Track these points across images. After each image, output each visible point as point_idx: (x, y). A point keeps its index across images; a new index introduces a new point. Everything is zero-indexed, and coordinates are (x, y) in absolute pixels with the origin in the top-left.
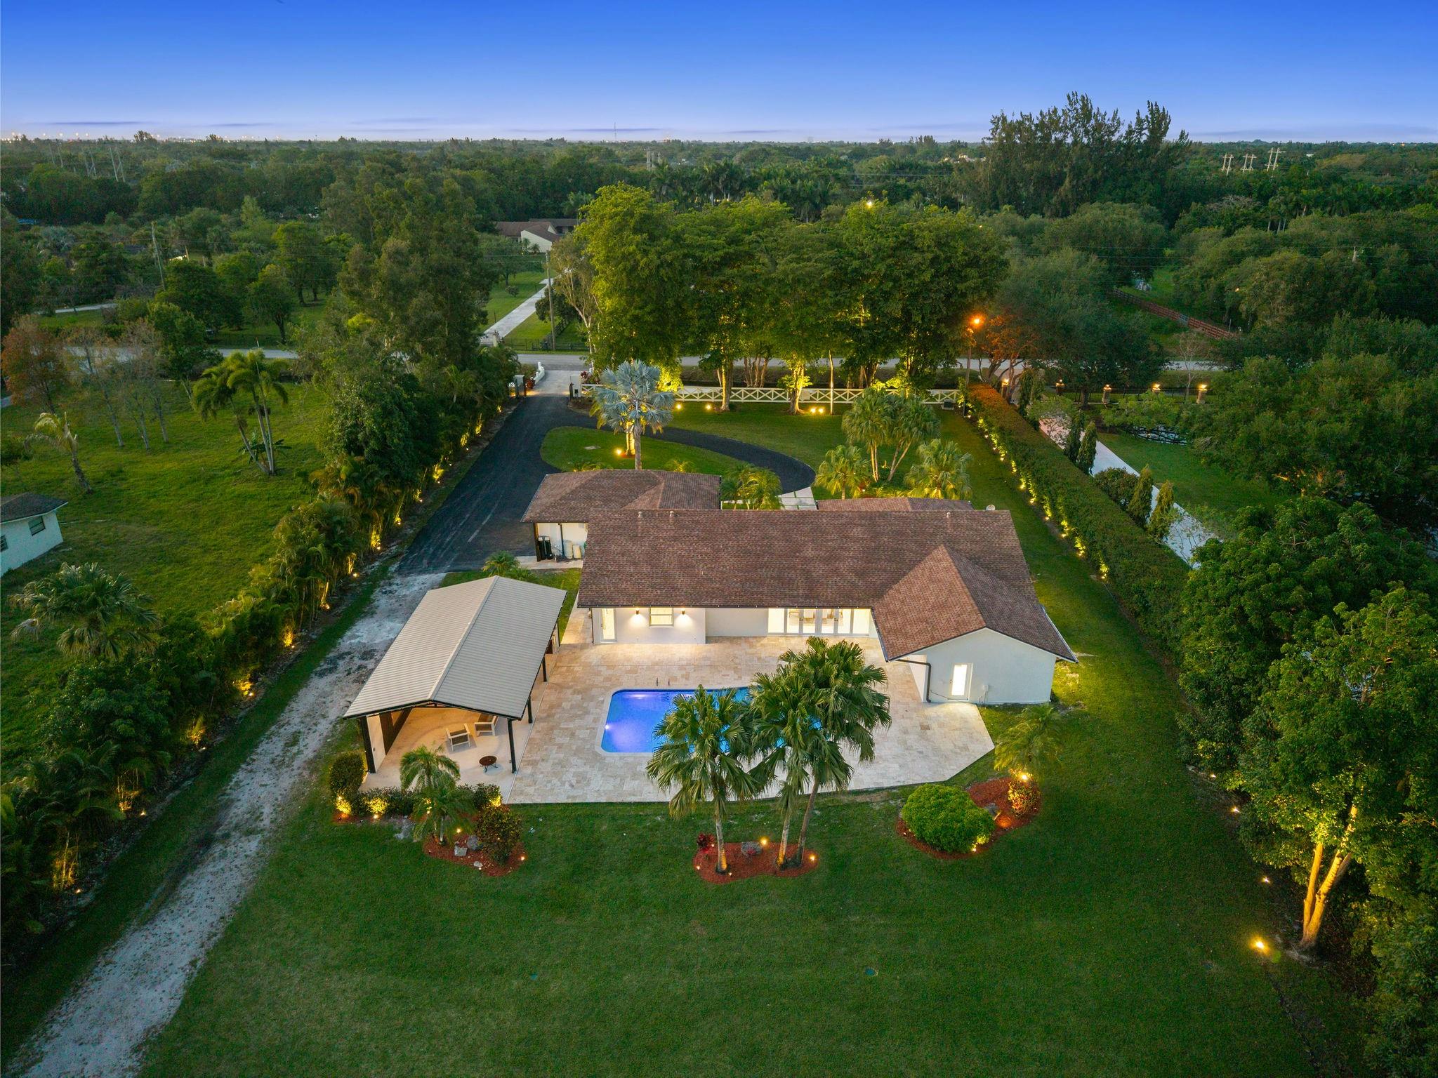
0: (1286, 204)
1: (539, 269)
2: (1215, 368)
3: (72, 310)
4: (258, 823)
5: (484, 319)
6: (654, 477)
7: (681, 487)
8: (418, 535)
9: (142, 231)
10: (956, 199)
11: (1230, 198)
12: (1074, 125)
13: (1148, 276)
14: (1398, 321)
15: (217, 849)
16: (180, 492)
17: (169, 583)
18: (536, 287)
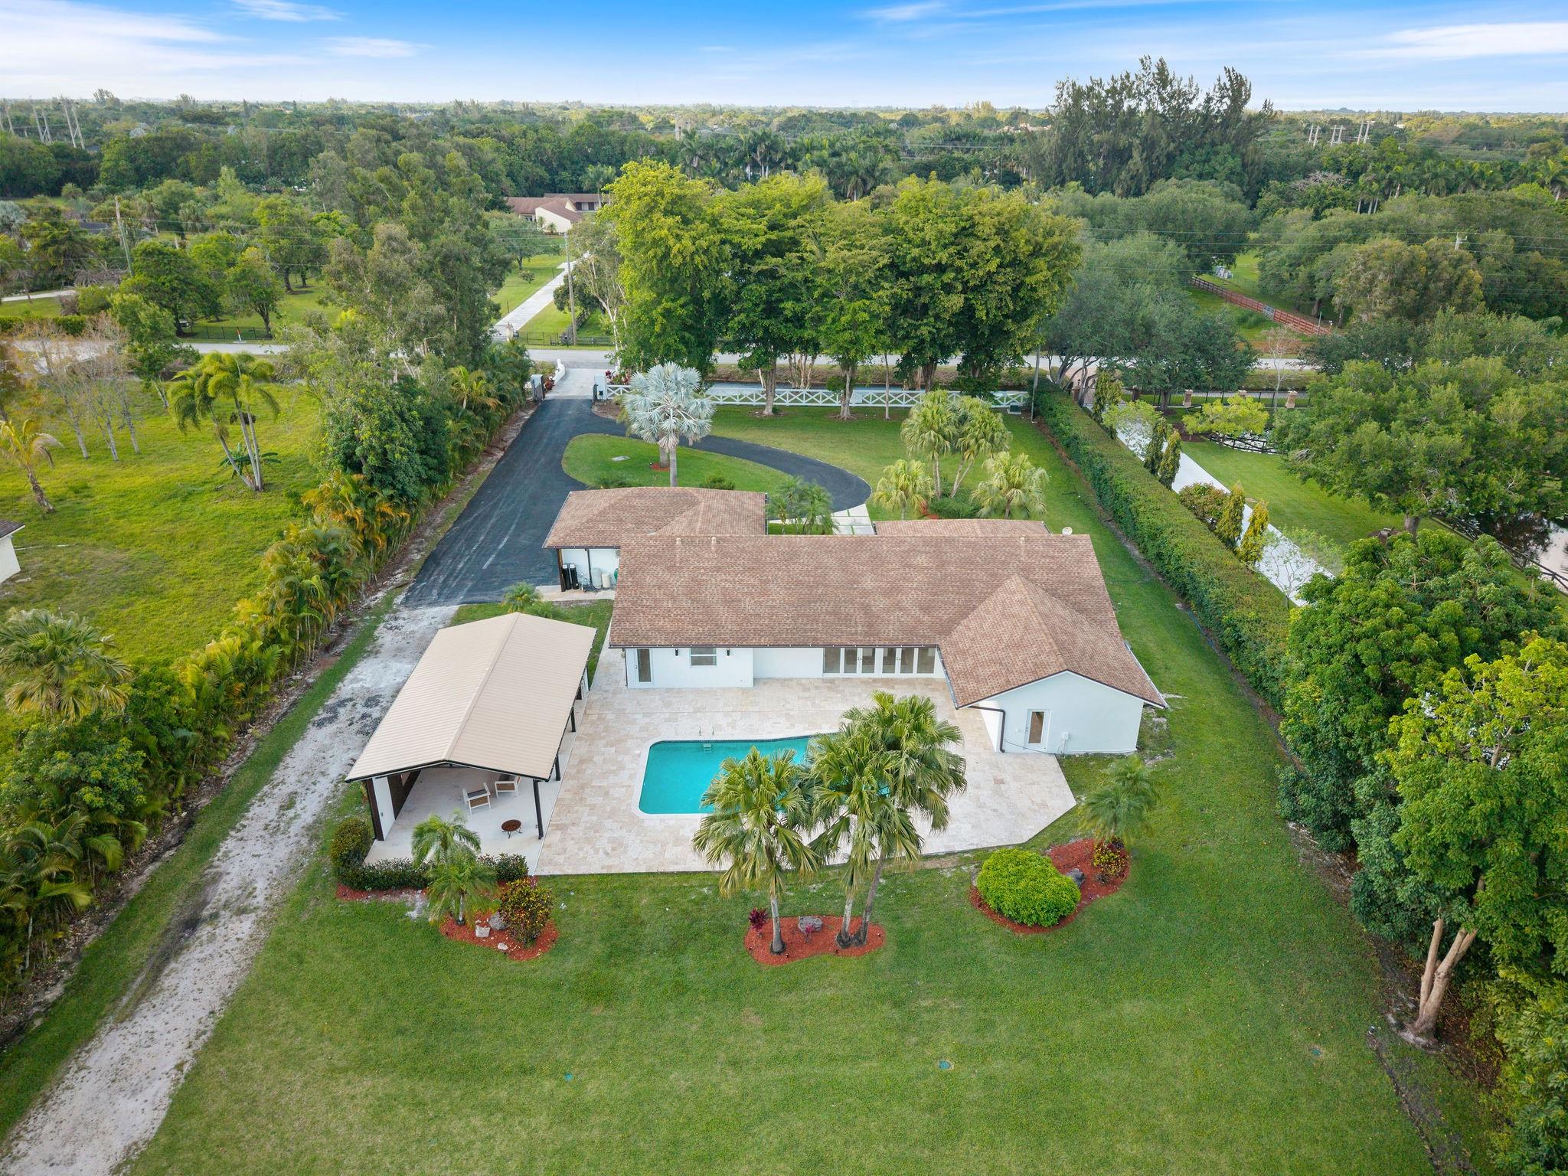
0: (1378, 181)
1: (557, 251)
2: (1307, 368)
3: (25, 297)
4: (250, 900)
5: (496, 311)
6: (692, 496)
7: (723, 507)
8: (427, 561)
9: (104, 206)
10: (1017, 174)
11: (1318, 174)
12: (1148, 92)
13: (1230, 262)
14: (1504, 318)
15: (204, 931)
16: (154, 511)
17: (143, 618)
18: (554, 272)
